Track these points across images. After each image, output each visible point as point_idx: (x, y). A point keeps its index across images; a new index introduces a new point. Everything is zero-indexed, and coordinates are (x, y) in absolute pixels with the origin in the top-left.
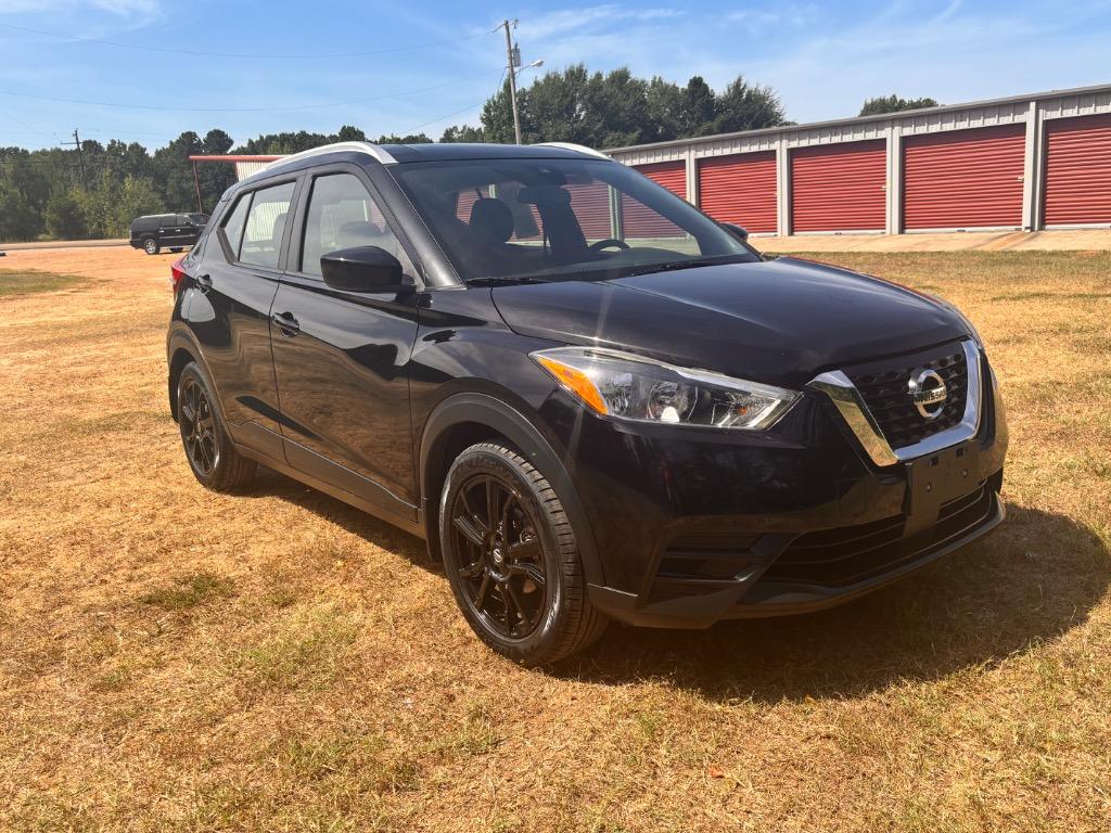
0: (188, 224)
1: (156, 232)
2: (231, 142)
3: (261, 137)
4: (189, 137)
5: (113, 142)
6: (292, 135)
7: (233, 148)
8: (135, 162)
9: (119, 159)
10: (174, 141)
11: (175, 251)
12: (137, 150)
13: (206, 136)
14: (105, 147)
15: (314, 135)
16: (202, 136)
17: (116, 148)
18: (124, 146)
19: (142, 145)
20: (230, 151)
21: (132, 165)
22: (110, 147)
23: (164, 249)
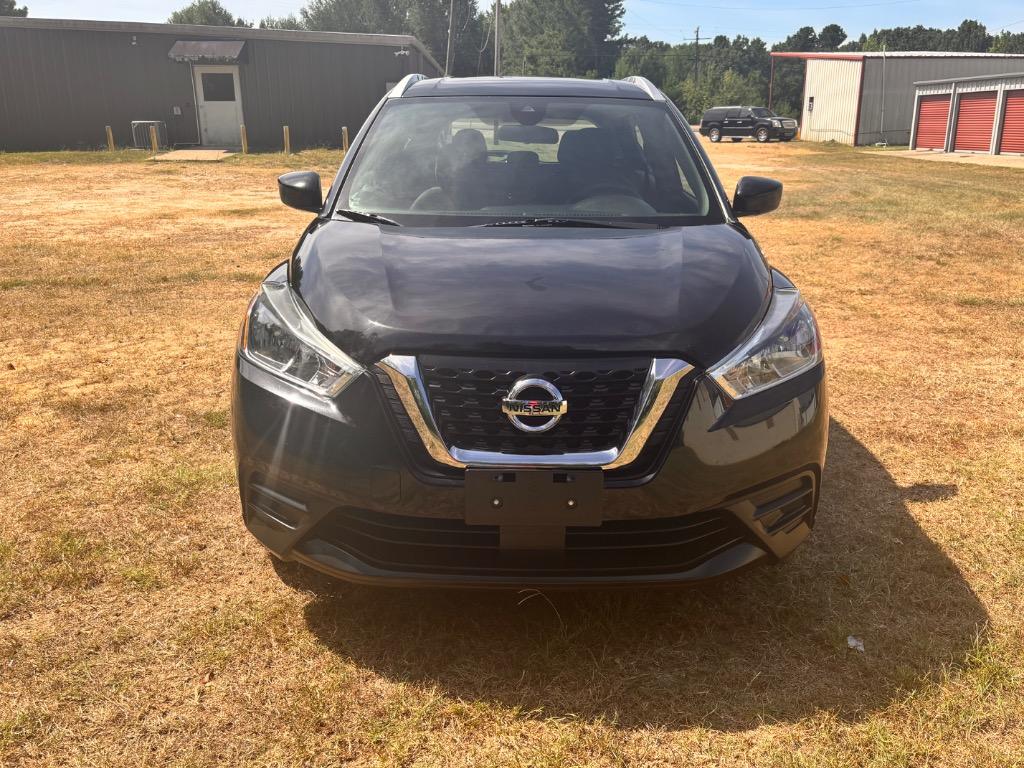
0: (749, 117)
1: (722, 122)
2: (845, 37)
3: (876, 32)
4: (808, 31)
5: (739, 37)
6: (907, 30)
7: (845, 43)
8: (752, 55)
9: (740, 53)
10: (791, 36)
11: (736, 141)
12: (758, 44)
13: (822, 31)
14: (731, 41)
15: (931, 30)
16: (818, 31)
17: (740, 42)
18: (747, 40)
19: (763, 40)
20: (839, 47)
21: (749, 58)
22: (735, 42)
23: (724, 139)
